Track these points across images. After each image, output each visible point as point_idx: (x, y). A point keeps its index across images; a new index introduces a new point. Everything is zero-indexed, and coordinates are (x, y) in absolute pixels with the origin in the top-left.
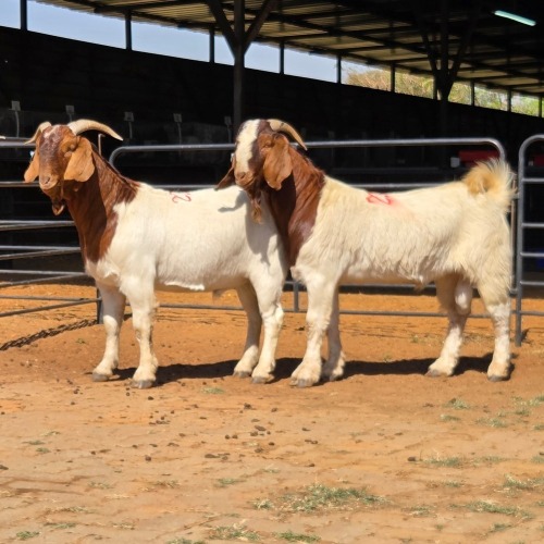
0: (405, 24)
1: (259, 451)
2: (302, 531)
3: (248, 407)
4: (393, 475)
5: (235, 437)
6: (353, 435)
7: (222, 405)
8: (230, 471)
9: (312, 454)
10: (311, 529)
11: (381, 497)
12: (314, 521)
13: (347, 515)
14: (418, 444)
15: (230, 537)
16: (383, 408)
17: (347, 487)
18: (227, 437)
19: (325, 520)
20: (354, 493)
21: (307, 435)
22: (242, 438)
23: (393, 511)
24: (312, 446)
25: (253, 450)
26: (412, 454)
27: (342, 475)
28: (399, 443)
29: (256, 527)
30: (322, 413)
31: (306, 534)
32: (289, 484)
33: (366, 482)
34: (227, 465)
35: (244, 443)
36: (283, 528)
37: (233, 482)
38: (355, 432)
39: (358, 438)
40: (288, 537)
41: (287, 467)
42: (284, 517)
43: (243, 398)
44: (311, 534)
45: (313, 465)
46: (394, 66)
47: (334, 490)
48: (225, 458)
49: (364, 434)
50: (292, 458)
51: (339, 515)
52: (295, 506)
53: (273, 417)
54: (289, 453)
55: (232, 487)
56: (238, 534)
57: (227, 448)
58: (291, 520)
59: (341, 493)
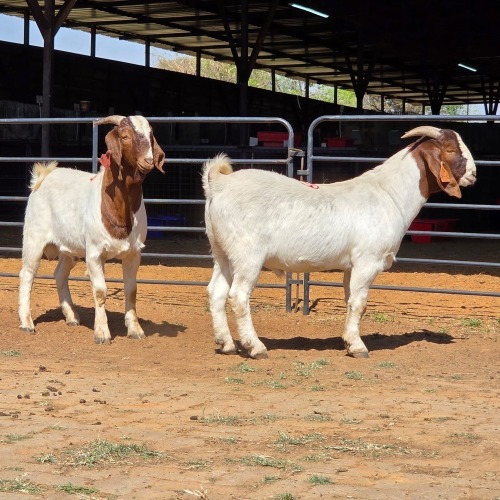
0: (209, 14)
1: (49, 410)
2: (82, 484)
3: (43, 369)
4: (174, 433)
5: (27, 397)
6: (140, 395)
7: (18, 367)
8: (19, 429)
9: (98, 413)
10: (92, 482)
11: (161, 451)
12: (95, 475)
13: (126, 469)
14: (201, 405)
15: (11, 489)
16: (173, 372)
17: (129, 443)
18: (19, 397)
19: (105, 473)
20: (134, 448)
21: (97, 396)
22: (34, 398)
23: (171, 466)
24: (100, 406)
25: (43, 409)
26: (194, 413)
27: (125, 432)
28: (183, 404)
29: (38, 480)
30: (112, 375)
31: (85, 486)
32: (74, 440)
33: (149, 438)
34: (17, 422)
35: (35, 403)
36: (64, 481)
37: (20, 439)
38: (143, 393)
39: (144, 399)
40: (67, 490)
41: (74, 425)
42: (65, 470)
43: (39, 361)
44: (90, 487)
45: (99, 423)
46: (199, 52)
47: (116, 446)
48: (15, 416)
49: (151, 394)
50: (80, 417)
51: (119, 469)
52: (76, 461)
53: (65, 379)
54: (77, 412)
55: (19, 443)
56: (19, 487)
57: (18, 407)
58: (72, 473)
59: (122, 448)
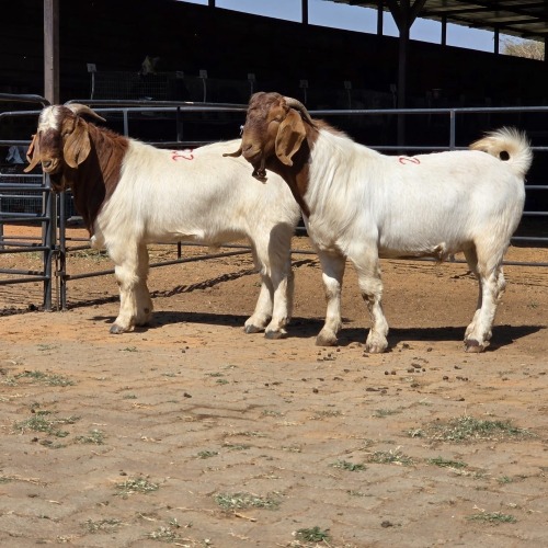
1: (415, 386)
2: (451, 458)
4: (536, 410)
5: (394, 373)
6: (500, 373)
8: (388, 404)
9: (460, 389)
10: (460, 456)
11: (524, 429)
12: (462, 449)
13: (492, 445)
15: (386, 461)
16: (529, 349)
17: (493, 420)
18: (386, 373)
19: (472, 448)
20: (499, 425)
21: (458, 373)
22: (400, 374)
23: (535, 443)
24: (462, 383)
25: (409, 385)
27: (487, 410)
28: (542, 382)
29: (410, 453)
31: (454, 460)
32: (441, 416)
33: (511, 416)
34: (386, 398)
35: (401, 379)
36: (434, 455)
37: (390, 413)
38: (503, 371)
39: (505, 376)
40: (438, 463)
41: (440, 401)
42: (435, 444)
44: (459, 461)
45: (463, 400)
47: (481, 422)
48: (384, 391)
49: (510, 372)
50: (444, 393)
51: (485, 445)
52: (445, 436)
53: (428, 356)
54: (441, 389)
55: (389, 417)
56: (393, 459)
57: (385, 383)
58: (442, 447)
59: (487, 425)
